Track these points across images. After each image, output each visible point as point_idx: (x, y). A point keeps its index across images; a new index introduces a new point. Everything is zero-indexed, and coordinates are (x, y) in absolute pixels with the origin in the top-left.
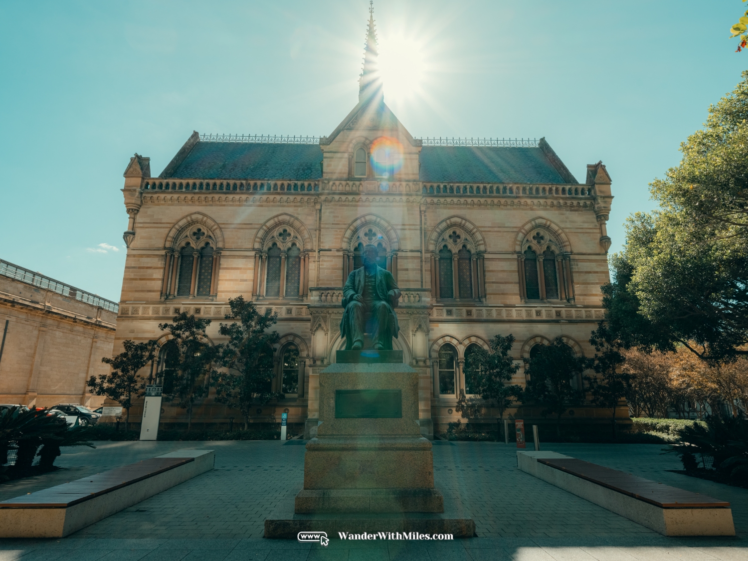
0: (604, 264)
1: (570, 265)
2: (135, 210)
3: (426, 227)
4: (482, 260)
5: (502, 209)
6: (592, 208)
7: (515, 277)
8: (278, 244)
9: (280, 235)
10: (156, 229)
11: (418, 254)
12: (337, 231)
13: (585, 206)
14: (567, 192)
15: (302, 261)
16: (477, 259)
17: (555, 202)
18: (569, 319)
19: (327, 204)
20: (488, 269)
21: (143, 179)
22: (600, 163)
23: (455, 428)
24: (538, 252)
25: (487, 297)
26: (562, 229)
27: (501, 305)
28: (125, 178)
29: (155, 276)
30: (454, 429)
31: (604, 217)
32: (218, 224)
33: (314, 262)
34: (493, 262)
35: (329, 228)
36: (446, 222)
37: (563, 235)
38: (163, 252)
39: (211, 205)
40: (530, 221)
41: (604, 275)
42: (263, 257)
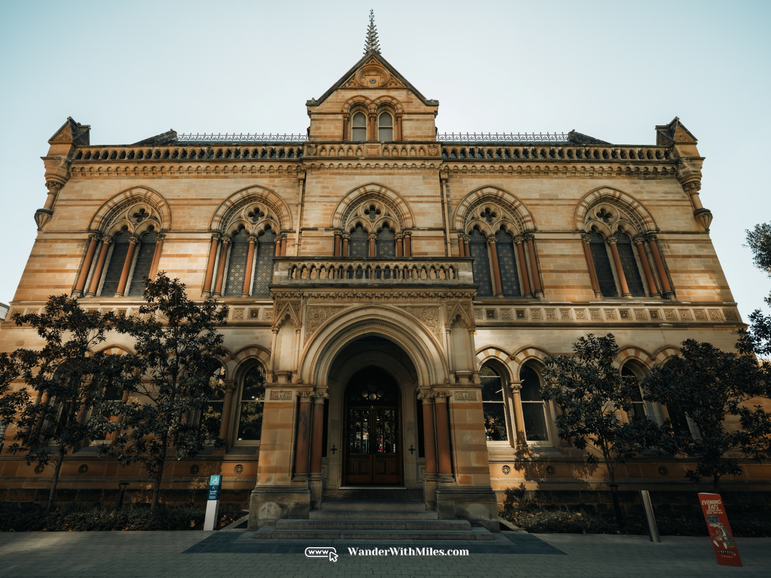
0: (707, 245)
1: (659, 247)
2: (57, 183)
3: (449, 199)
4: (531, 242)
5: (552, 178)
6: (674, 174)
7: (582, 264)
8: (246, 226)
9: (250, 215)
10: (82, 208)
11: (441, 233)
12: (326, 205)
13: (665, 172)
14: (637, 156)
15: (278, 247)
16: (523, 242)
17: (623, 167)
18: (673, 322)
19: (313, 172)
20: (542, 253)
21: (74, 146)
22: (676, 121)
23: (517, 499)
24: (607, 233)
25: (545, 292)
26: (638, 201)
27: (568, 302)
28: (50, 145)
29: (69, 267)
30: (516, 501)
31: (695, 184)
32: (166, 200)
33: (294, 245)
34: (548, 244)
35: (315, 202)
36: (477, 194)
37: (641, 209)
38: (86, 236)
39: (160, 178)
40: (592, 192)
41: (710, 259)
42: (224, 242)
